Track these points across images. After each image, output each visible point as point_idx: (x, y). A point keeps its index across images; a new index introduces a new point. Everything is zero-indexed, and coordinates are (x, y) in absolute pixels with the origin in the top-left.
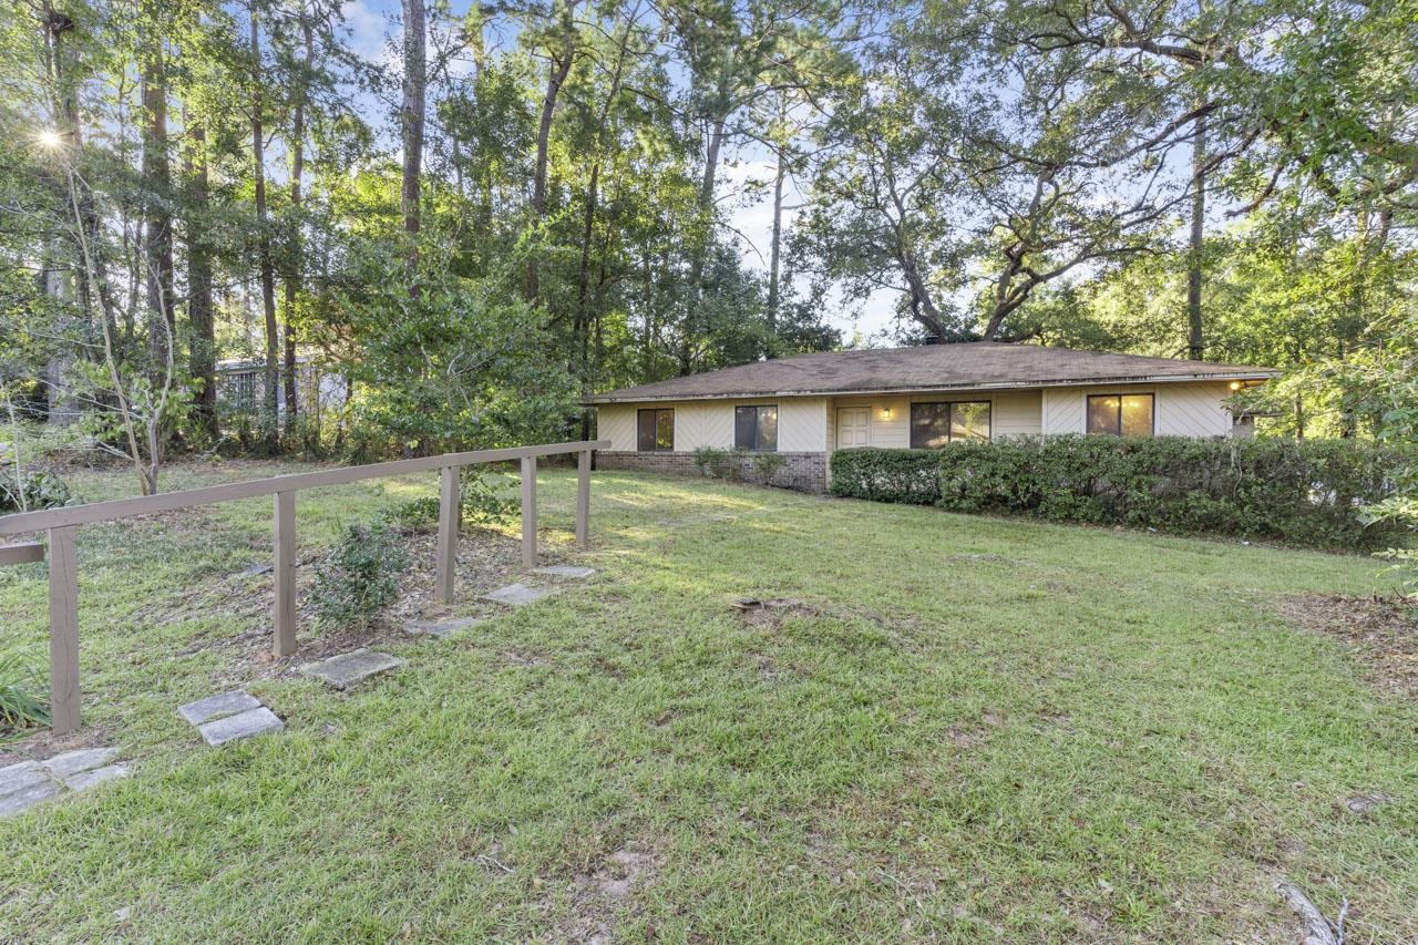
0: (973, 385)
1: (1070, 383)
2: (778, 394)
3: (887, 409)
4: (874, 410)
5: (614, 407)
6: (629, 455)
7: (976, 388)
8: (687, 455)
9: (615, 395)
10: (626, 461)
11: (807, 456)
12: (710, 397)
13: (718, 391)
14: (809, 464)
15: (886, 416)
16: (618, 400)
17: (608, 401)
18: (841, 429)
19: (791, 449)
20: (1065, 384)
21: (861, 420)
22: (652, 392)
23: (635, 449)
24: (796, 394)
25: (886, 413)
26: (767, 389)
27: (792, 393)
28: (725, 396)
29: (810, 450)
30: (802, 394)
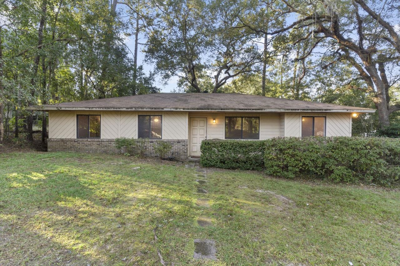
0: (262, 109)
1: (302, 111)
2: (165, 109)
3: (214, 119)
4: (208, 120)
5: (59, 113)
6: (71, 140)
7: (263, 111)
8: (110, 141)
9: (60, 105)
10: (69, 144)
11: (179, 142)
12: (124, 109)
13: (129, 106)
14: (180, 146)
15: (214, 122)
16: (63, 109)
17: (55, 109)
18: (192, 128)
19: (170, 138)
20: (300, 111)
21: (202, 124)
22: (86, 105)
23: (75, 137)
24: (175, 110)
25: (214, 121)
26: (158, 106)
27: (172, 110)
28: (134, 109)
29: (180, 138)
30: (178, 110)
